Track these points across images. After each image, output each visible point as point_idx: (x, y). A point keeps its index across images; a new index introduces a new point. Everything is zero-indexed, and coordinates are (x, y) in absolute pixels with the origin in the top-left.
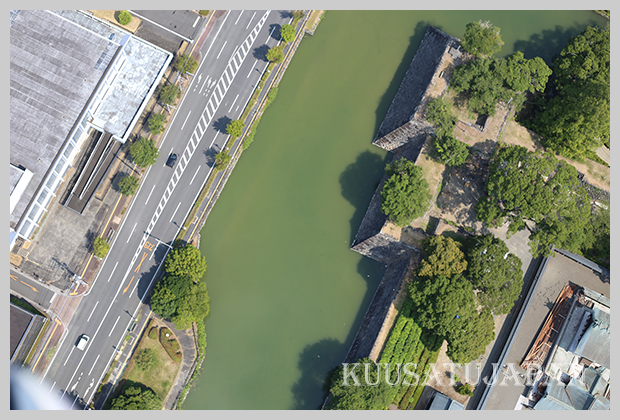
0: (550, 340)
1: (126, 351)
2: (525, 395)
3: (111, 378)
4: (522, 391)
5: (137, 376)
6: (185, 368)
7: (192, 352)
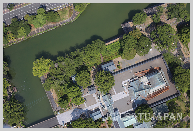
0: (145, 74)
1: (62, 7)
2: (131, 79)
3: (55, 10)
4: (131, 78)
5: (60, 13)
6: (70, 19)
7: (74, 17)
